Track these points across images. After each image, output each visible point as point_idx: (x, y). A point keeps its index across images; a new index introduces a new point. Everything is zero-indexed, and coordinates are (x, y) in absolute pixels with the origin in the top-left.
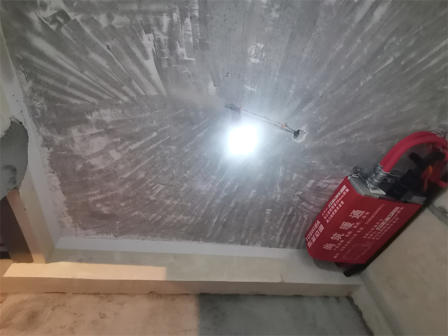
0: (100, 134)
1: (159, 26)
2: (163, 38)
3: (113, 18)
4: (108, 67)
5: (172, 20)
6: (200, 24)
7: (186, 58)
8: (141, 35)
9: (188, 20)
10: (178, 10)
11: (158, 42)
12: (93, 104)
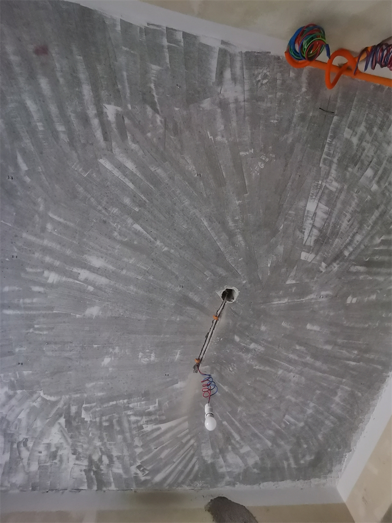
0: (224, 457)
1: (137, 421)
2: (144, 419)
3: (137, 446)
4: (169, 450)
5: (132, 414)
6: (132, 398)
7: (157, 405)
8: (145, 432)
9: (131, 406)
10: (126, 412)
11: (147, 422)
12: (198, 459)
